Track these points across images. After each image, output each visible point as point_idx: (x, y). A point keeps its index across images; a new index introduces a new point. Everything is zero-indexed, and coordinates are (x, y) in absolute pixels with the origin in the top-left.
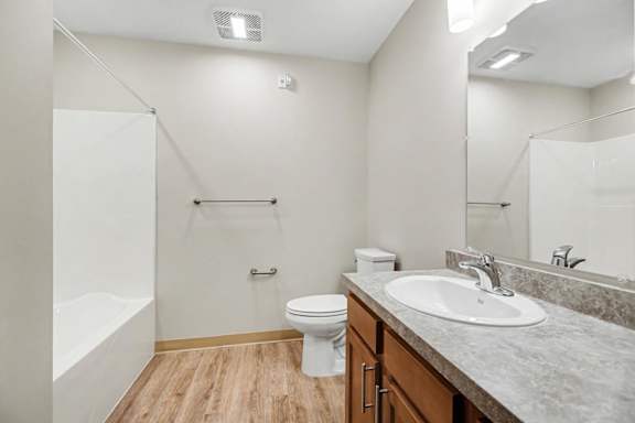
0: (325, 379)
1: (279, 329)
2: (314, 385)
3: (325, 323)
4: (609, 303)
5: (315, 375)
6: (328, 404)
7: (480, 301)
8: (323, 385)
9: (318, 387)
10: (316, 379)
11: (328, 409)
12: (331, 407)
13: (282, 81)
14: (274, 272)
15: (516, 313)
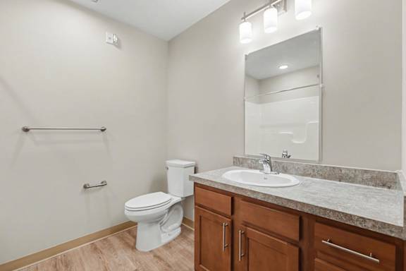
0: (158, 249)
1: (109, 227)
2: (152, 256)
3: (158, 211)
4: (314, 170)
5: (150, 250)
6: (167, 263)
7: (265, 179)
8: (158, 254)
9: (155, 256)
10: (151, 251)
11: (169, 266)
12: (170, 264)
13: (110, 38)
14: (104, 184)
15: (289, 181)
